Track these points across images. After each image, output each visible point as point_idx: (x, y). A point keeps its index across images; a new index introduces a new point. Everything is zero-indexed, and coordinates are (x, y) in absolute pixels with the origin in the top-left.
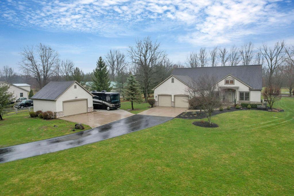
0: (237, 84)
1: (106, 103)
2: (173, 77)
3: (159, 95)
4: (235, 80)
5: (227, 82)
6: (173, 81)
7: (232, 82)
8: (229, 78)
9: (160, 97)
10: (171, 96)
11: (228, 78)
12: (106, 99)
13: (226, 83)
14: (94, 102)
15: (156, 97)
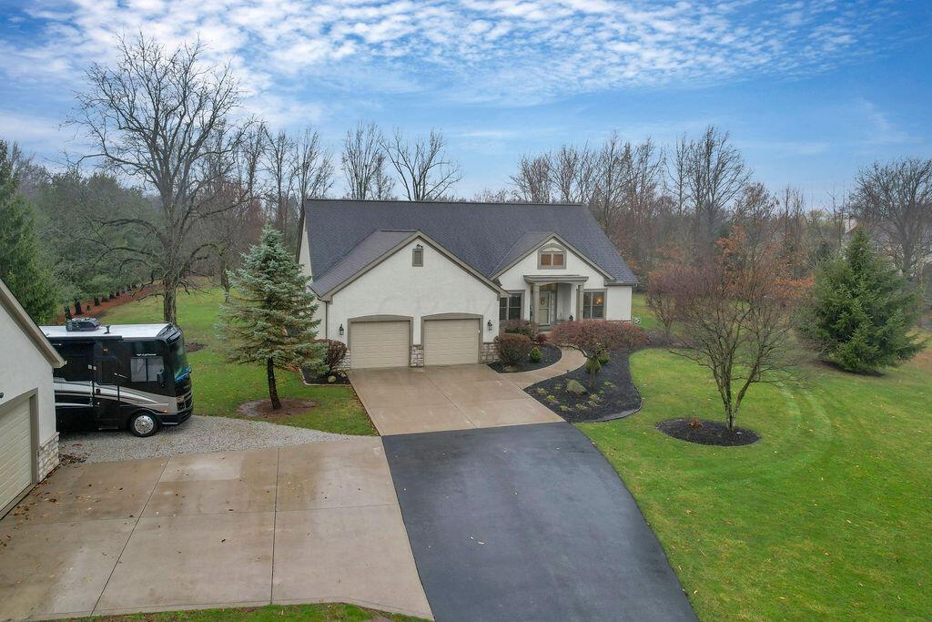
0: (574, 266)
1: (128, 394)
2: (422, 243)
3: (353, 322)
4: (568, 251)
5: (545, 261)
6: (418, 259)
7: (560, 261)
8: (552, 245)
9: (356, 328)
10: (409, 321)
11: (548, 247)
12: (128, 371)
13: (542, 264)
14: (60, 397)
15: (341, 329)
